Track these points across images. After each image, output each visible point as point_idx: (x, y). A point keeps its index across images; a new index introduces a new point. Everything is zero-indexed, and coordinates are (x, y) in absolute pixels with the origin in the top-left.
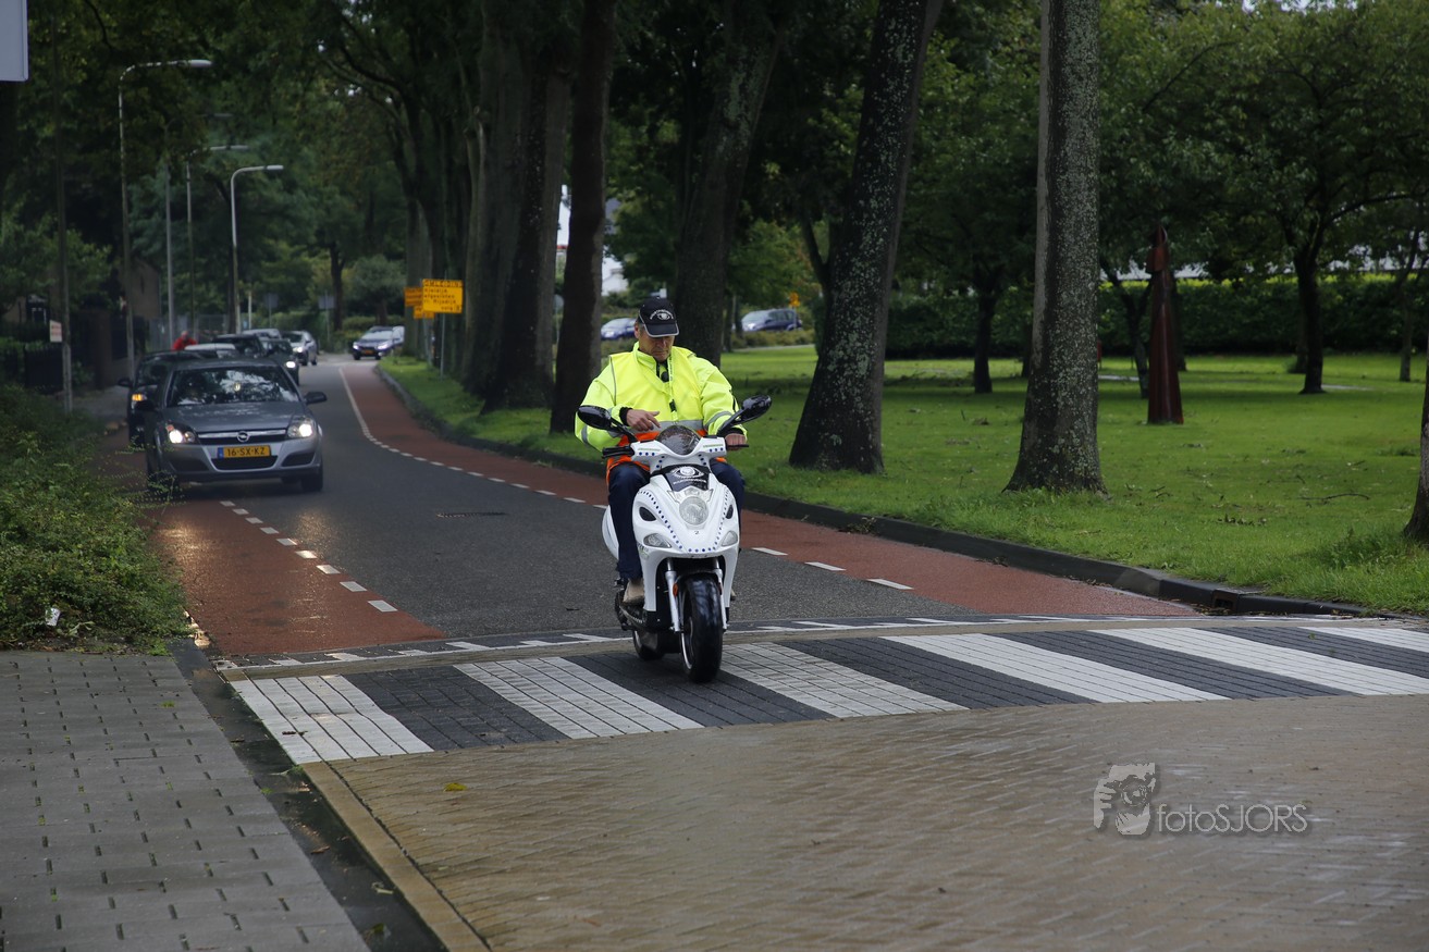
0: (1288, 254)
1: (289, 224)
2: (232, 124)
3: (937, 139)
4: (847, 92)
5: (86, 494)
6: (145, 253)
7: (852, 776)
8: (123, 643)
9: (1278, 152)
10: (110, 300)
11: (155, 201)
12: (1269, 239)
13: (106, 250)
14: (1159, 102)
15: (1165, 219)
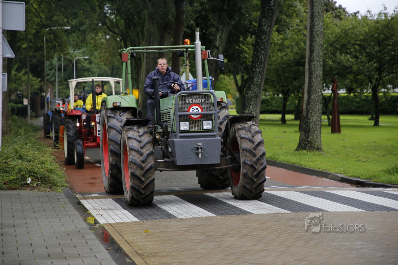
0: (370, 87)
1: (90, 73)
2: (75, 45)
3: (272, 53)
4: (247, 39)
5: (38, 146)
6: (50, 80)
7: (261, 231)
8: (49, 188)
9: (368, 58)
10: (40, 93)
11: (53, 66)
12: (365, 83)
13: (39, 79)
14: (335, 44)
15: (336, 76)
